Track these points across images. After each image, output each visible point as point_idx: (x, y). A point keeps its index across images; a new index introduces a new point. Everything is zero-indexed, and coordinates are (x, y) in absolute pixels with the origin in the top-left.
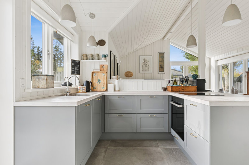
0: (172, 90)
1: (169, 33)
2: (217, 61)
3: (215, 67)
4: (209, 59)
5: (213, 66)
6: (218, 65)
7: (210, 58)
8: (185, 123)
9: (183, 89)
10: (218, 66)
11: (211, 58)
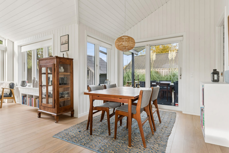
2: (21, 46)
6: (22, 52)
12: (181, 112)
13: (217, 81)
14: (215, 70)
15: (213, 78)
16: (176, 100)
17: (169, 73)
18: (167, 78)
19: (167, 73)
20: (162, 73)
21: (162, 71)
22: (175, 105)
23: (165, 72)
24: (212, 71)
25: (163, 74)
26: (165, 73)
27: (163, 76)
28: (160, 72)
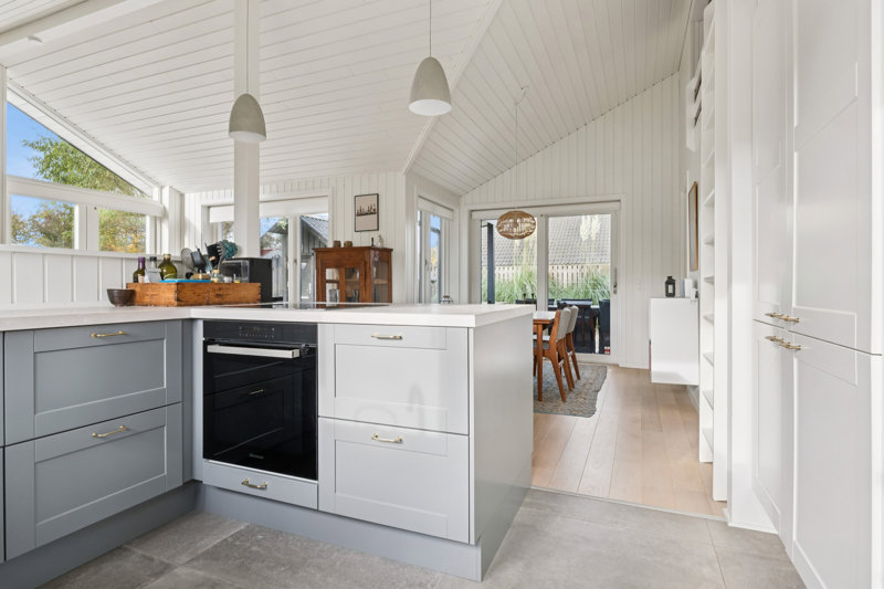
0: (178, 300)
1: (25, 40)
2: (209, 207)
3: (203, 229)
4: (178, 195)
5: (192, 221)
6: (211, 221)
7: (182, 196)
8: (321, 411)
9: (221, 293)
10: (213, 224)
11: (187, 196)
12: (617, 366)
13: (673, 295)
14: (670, 278)
15: (667, 291)
16: (605, 343)
17: (580, 278)
18: (577, 293)
19: (575, 278)
20: (560, 278)
21: (560, 271)
22: (602, 351)
23: (570, 275)
24: (666, 279)
25: (565, 282)
26: (570, 278)
27: (565, 287)
28: (555, 275)
